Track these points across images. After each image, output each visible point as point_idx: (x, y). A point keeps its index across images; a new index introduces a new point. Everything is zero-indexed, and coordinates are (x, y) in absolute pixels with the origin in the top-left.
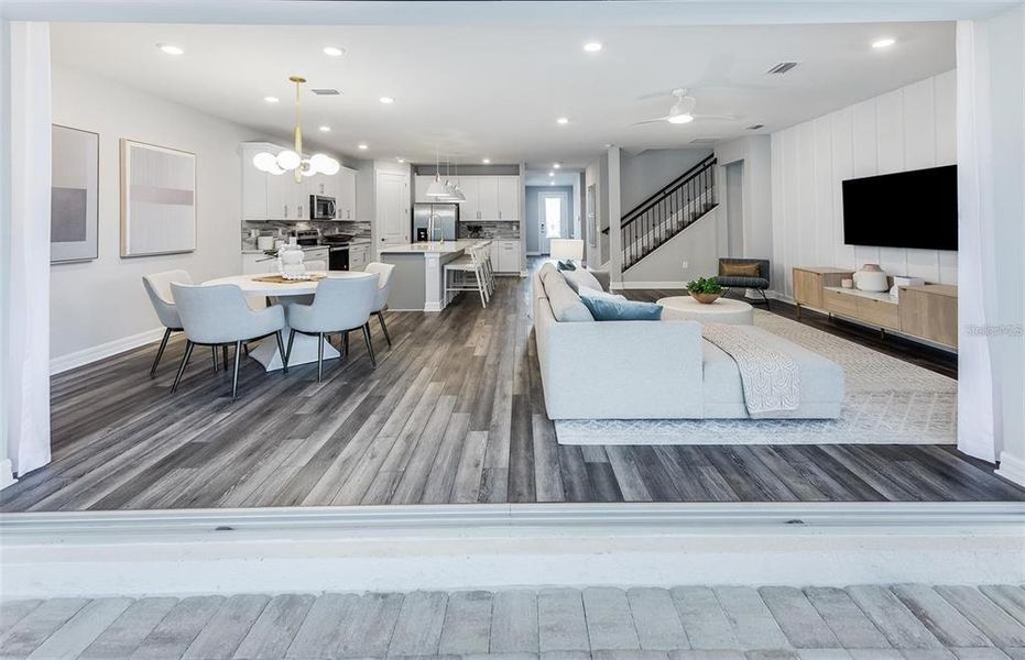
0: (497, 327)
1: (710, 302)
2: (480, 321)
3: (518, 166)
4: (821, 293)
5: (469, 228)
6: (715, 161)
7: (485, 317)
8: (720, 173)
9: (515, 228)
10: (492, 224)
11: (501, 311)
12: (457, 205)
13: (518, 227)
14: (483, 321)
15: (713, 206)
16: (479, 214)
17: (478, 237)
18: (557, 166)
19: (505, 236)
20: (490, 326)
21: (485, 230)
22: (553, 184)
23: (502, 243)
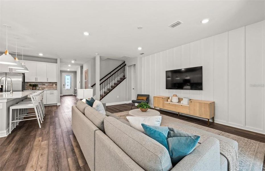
0: (51, 142)
1: (145, 111)
2: (38, 139)
3: (57, 60)
4: (163, 103)
5: (30, 85)
6: (126, 65)
7: (41, 135)
8: (127, 68)
9: (54, 85)
10: (43, 84)
11: (51, 127)
12: (24, 74)
13: (56, 85)
14: (40, 138)
15: (125, 78)
16: (36, 79)
17: (36, 89)
18: (73, 62)
19: (50, 89)
20: (45, 142)
21: (39, 86)
22: (68, 70)
23: (49, 92)
